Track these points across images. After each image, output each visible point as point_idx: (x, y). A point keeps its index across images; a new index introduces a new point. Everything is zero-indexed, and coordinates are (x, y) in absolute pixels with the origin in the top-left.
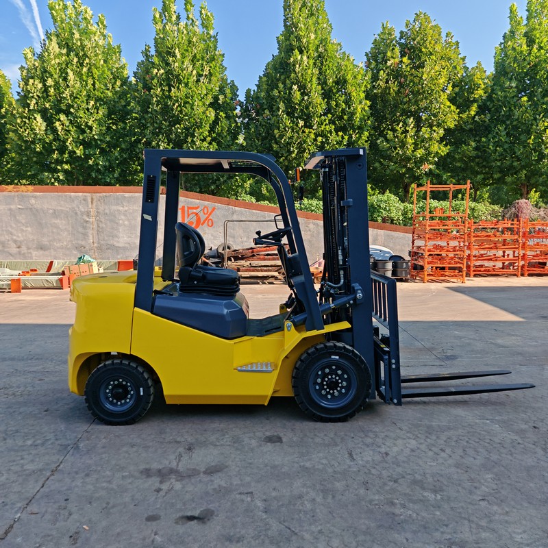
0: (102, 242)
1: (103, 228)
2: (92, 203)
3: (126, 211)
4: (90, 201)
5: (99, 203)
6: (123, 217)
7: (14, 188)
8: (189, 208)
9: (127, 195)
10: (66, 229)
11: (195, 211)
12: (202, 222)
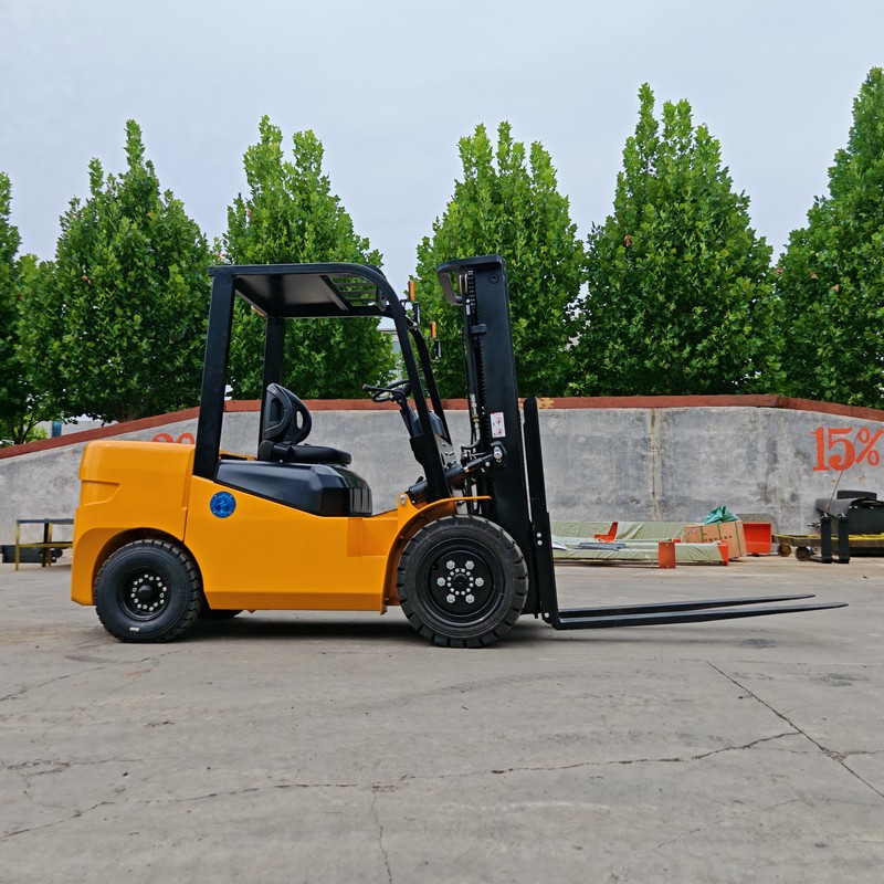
0: (669, 493)
1: (671, 467)
2: (653, 424)
3: (713, 437)
4: (649, 420)
5: (665, 424)
6: (708, 449)
8: (832, 431)
9: (714, 409)
10: (605, 470)
12: (857, 456)
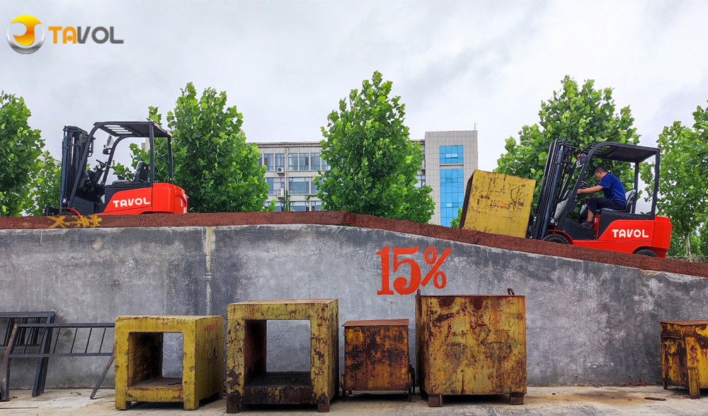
3: (272, 260)
5: (221, 245)
6: (266, 272)
7: (65, 220)
11: (408, 256)
12: (423, 277)
